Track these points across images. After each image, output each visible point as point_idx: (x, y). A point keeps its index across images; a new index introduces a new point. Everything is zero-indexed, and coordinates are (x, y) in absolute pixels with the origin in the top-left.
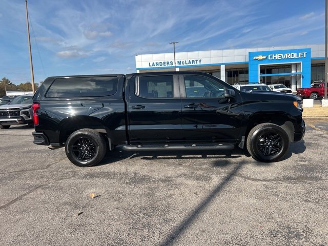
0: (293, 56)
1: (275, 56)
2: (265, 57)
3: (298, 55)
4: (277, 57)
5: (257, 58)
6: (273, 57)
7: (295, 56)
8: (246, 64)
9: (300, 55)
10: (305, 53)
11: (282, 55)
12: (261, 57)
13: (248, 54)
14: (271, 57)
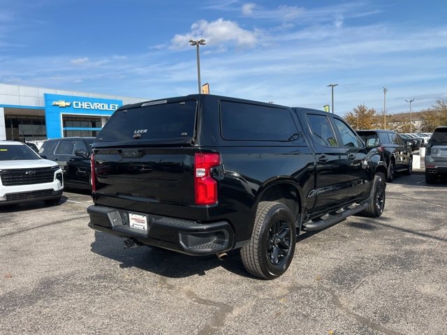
0: (103, 107)
1: (81, 103)
2: (68, 104)
3: (109, 107)
4: (85, 105)
5: (57, 103)
6: (80, 105)
7: (106, 107)
8: (42, 110)
9: (111, 107)
10: (117, 105)
11: (90, 104)
12: (63, 103)
13: (43, 96)
14: (77, 104)
